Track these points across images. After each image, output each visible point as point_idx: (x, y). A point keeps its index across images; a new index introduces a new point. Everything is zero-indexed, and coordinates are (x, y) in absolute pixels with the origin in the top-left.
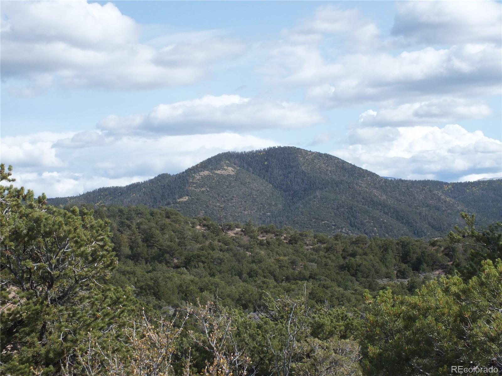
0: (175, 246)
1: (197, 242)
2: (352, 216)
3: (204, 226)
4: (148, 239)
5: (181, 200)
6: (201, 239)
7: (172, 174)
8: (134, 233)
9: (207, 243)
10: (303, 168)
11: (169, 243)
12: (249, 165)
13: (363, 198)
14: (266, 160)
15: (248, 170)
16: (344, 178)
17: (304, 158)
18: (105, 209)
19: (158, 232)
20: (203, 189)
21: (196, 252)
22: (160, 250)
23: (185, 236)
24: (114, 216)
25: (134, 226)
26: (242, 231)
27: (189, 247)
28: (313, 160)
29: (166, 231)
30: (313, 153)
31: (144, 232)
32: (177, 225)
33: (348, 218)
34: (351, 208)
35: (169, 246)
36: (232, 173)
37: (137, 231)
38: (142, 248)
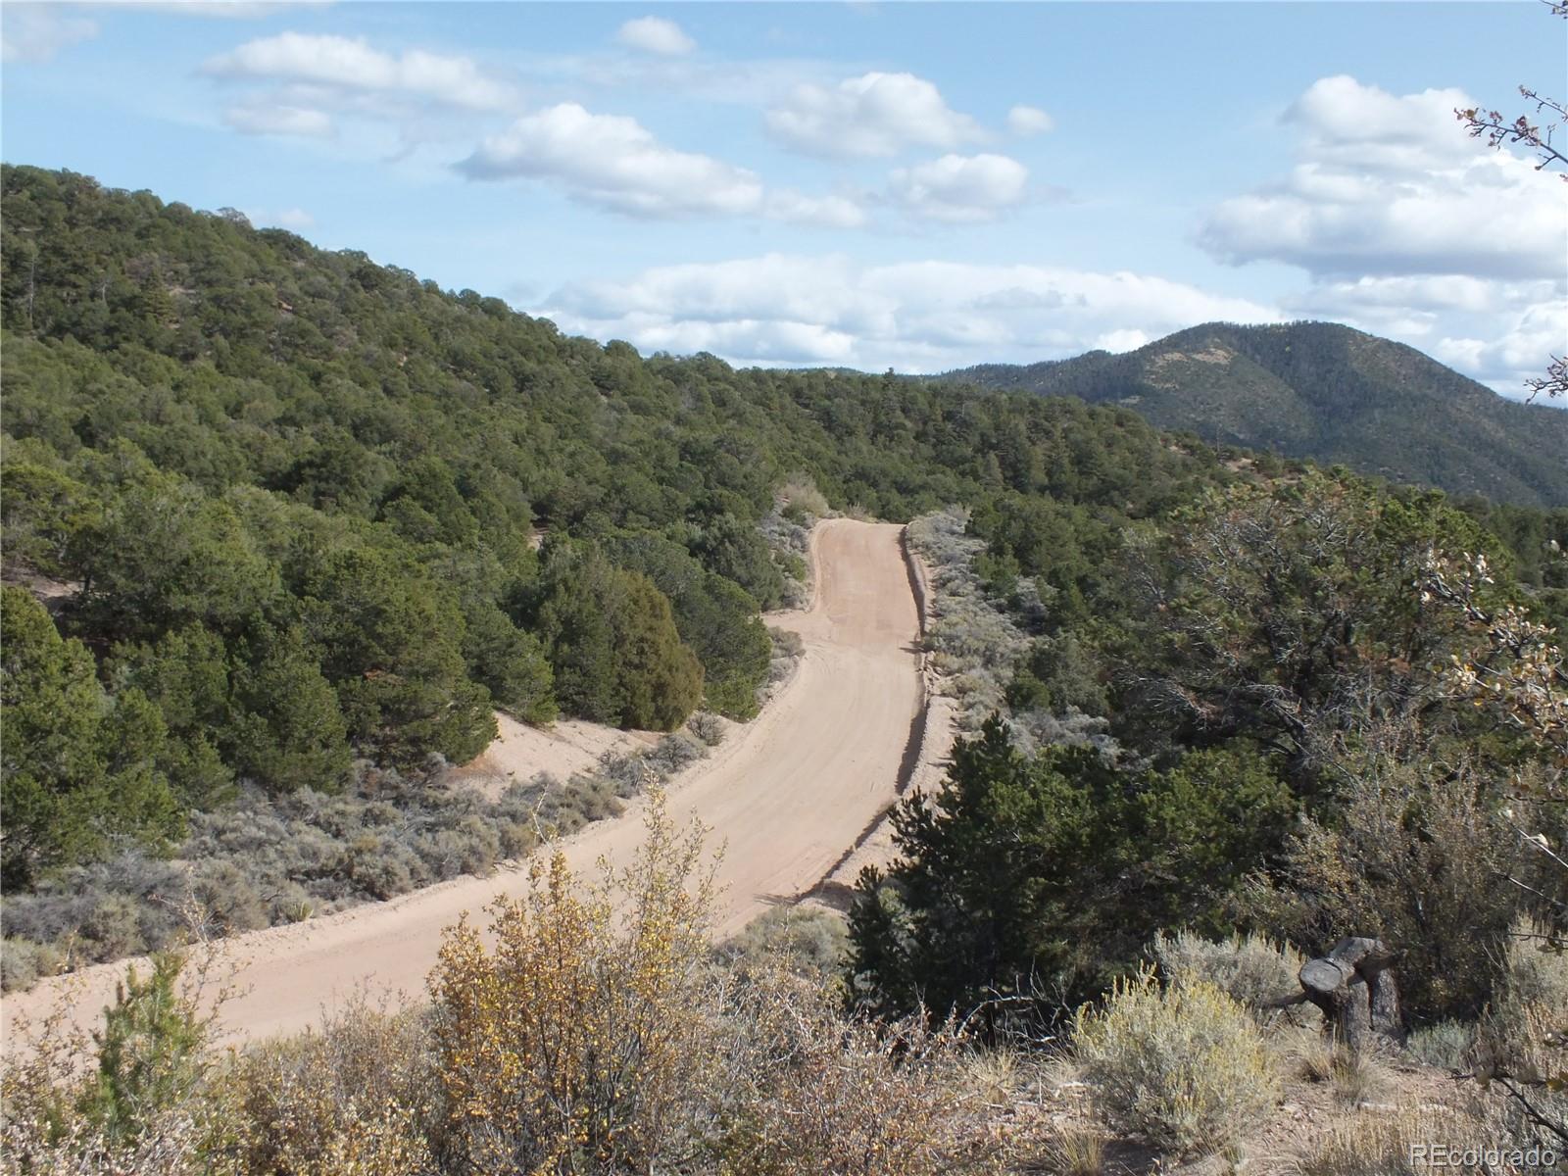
0: (1131, 477)
1: (1172, 475)
2: (1436, 463)
3: (1185, 447)
4: (1082, 460)
5: (1127, 401)
6: (1179, 469)
7: (1113, 353)
8: (1056, 446)
9: (1191, 479)
10: (1355, 365)
11: (1121, 472)
12: (1257, 349)
13: (1461, 432)
14: (1289, 344)
15: (1253, 358)
16: (1428, 392)
17: (1359, 346)
18: (1004, 396)
19: (1101, 448)
20: (1168, 385)
21: (1169, 494)
22: (1103, 481)
23: (1151, 461)
24: (1021, 412)
25: (1058, 434)
26: (1253, 464)
27: (1156, 483)
28: (1374, 352)
29: (1115, 449)
30: (1377, 339)
31: (1075, 445)
32: (1137, 441)
33: (1428, 466)
34: (1437, 449)
35: (1119, 477)
36: (1224, 362)
37: (1062, 443)
38: (1069, 475)
